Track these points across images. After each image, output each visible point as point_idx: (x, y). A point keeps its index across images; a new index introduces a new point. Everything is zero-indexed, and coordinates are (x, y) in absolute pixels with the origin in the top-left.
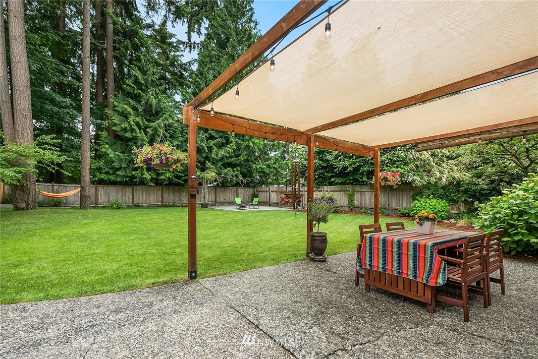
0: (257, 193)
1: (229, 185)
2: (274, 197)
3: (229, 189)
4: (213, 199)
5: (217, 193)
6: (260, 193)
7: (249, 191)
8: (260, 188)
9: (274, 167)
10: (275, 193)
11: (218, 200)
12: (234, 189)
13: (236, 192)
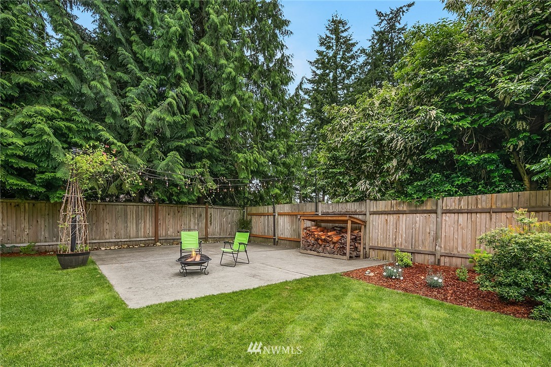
0: (249, 217)
1: (185, 200)
2: (285, 228)
3: (188, 209)
4: (150, 230)
5: (160, 217)
6: (254, 219)
7: (232, 214)
8: (253, 208)
9: (284, 164)
10: (287, 219)
11: (162, 233)
12: (201, 209)
13: (204, 215)
